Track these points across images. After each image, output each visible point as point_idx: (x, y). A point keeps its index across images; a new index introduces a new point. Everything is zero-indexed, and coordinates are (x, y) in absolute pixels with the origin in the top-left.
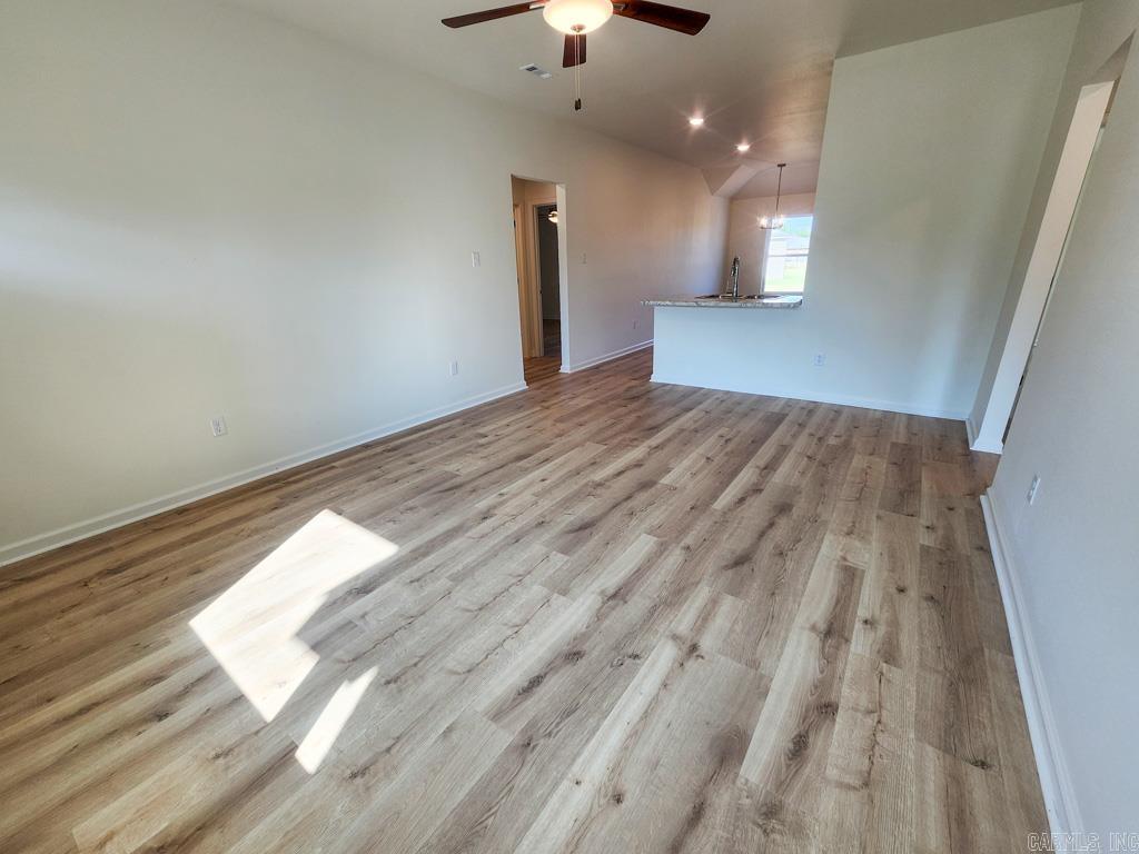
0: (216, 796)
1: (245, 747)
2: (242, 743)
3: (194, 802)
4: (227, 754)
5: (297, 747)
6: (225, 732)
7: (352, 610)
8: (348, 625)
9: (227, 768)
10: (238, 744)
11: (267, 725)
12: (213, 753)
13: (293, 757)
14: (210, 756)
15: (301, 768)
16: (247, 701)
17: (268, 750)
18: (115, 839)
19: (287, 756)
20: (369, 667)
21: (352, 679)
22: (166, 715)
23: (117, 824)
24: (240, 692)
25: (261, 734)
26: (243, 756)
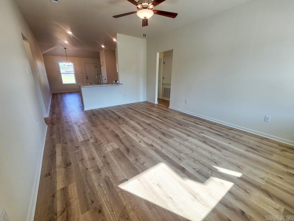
0: (255, 189)
1: (242, 187)
2: (242, 188)
3: (259, 194)
4: (246, 190)
5: (238, 177)
6: (241, 193)
7: (192, 171)
8: (199, 172)
9: (249, 189)
10: (242, 189)
11: (235, 184)
12: (247, 193)
13: (240, 177)
14: (248, 194)
15: (242, 176)
16: (230, 190)
17: (241, 182)
18: (275, 207)
19: (241, 178)
20: (213, 167)
21: (217, 170)
22: (242, 211)
23: (273, 209)
24: (227, 193)
25: (238, 184)
26: (245, 187)
